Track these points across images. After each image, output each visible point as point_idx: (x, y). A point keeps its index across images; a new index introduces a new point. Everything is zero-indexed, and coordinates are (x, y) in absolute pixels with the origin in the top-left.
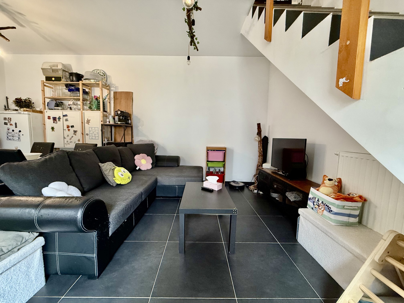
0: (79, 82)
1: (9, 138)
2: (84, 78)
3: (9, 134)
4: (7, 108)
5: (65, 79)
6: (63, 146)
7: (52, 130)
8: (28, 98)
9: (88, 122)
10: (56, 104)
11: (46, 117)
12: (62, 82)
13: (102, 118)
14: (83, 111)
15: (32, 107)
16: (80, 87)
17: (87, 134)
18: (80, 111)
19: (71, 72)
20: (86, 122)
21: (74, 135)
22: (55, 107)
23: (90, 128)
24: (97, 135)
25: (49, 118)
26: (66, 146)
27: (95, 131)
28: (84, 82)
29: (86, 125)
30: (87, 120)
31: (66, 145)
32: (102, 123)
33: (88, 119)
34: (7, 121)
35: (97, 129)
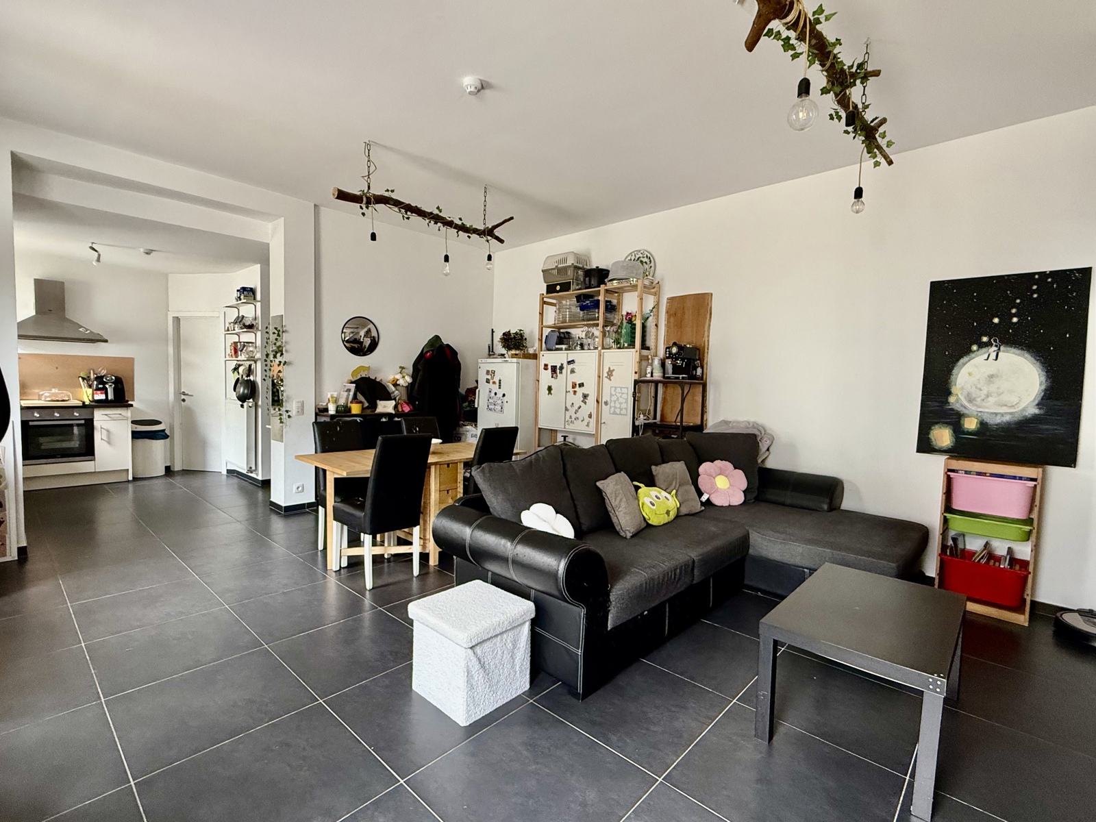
0: (600, 287)
1: (490, 406)
2: (610, 277)
3: (490, 400)
4: (491, 352)
5: (578, 285)
6: (563, 427)
7: (547, 392)
8: (520, 330)
9: (610, 373)
10: (558, 337)
11: (542, 366)
12: (571, 292)
13: (637, 365)
14: (603, 351)
15: (523, 346)
16: (601, 298)
17: (606, 403)
18: (597, 351)
19: (588, 268)
20: (605, 375)
21: (582, 404)
22: (557, 344)
23: (613, 389)
24: (624, 406)
25: (546, 366)
26: (567, 427)
27: (621, 397)
28: (609, 286)
29: (606, 380)
30: (608, 370)
31: (568, 424)
32: (636, 377)
33: (609, 368)
34: (489, 377)
35: (624, 391)
